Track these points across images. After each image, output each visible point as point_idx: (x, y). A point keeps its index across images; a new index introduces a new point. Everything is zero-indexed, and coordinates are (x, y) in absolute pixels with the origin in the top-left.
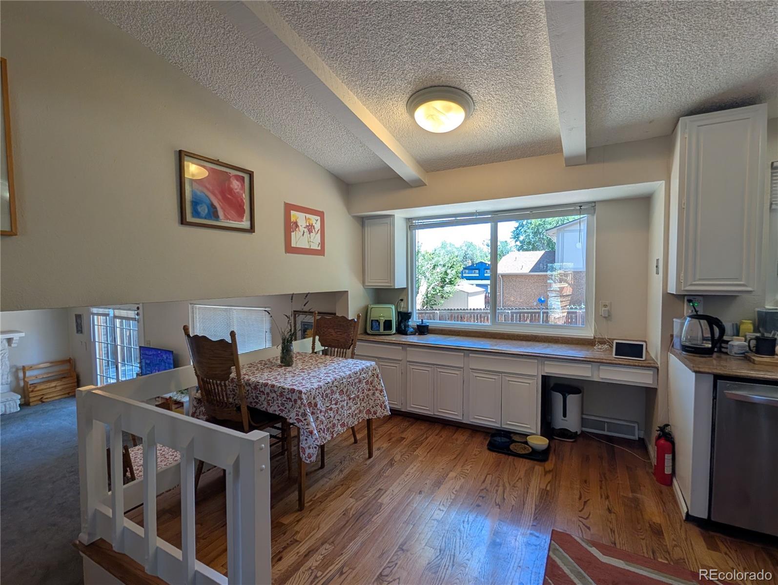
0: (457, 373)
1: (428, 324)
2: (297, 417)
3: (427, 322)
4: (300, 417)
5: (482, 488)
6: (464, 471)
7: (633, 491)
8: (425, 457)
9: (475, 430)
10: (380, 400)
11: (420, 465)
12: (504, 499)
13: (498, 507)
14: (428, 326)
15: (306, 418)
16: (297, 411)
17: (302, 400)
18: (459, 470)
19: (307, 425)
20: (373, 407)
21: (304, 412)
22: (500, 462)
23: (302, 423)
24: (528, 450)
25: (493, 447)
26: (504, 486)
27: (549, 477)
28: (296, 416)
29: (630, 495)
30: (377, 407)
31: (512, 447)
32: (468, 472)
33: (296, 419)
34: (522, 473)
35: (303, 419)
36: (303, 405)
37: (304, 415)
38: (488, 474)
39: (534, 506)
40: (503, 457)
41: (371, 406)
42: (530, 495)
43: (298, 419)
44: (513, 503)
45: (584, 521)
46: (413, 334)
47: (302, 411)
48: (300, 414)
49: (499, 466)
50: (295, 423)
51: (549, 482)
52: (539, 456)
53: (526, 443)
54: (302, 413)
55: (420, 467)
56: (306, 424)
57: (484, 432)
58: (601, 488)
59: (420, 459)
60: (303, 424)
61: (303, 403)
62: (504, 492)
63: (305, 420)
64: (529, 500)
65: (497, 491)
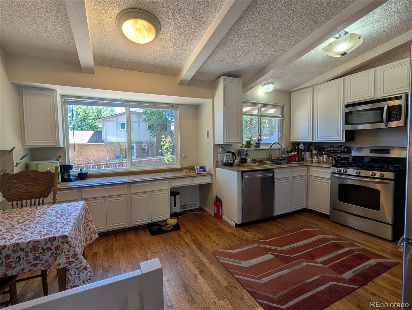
0: (123, 198)
1: (87, 172)
2: (68, 261)
3: (84, 170)
4: (71, 259)
5: (169, 253)
6: (152, 251)
7: (216, 226)
8: (123, 255)
9: (136, 229)
10: (92, 228)
11: (126, 261)
12: (183, 252)
13: (185, 257)
14: (87, 173)
15: (78, 257)
16: (66, 255)
17: (70, 243)
18: (150, 251)
19: (80, 263)
20: (89, 235)
21: (74, 253)
22: (164, 238)
23: (74, 264)
24: (171, 227)
25: (153, 233)
26: (177, 247)
27: (188, 234)
28: (66, 260)
29: (216, 227)
30: (92, 234)
31: (163, 228)
32: (155, 250)
33: (66, 263)
34: (177, 238)
35: (74, 260)
36: (71, 248)
37: (75, 255)
38: (165, 246)
39: (196, 248)
40: (163, 235)
41: (87, 235)
42: (190, 245)
43: (69, 261)
44: (188, 251)
45: (215, 243)
46: (76, 180)
47: (72, 253)
48: (70, 256)
49: (165, 240)
50: (66, 267)
51: (191, 236)
52: (176, 227)
53: (167, 224)
54: (72, 255)
55: (127, 261)
56: (78, 263)
57: (141, 228)
58: (207, 229)
59: (122, 258)
60: (76, 264)
61: (72, 245)
62: (180, 249)
63: (77, 259)
64: (192, 247)
65: (177, 250)
